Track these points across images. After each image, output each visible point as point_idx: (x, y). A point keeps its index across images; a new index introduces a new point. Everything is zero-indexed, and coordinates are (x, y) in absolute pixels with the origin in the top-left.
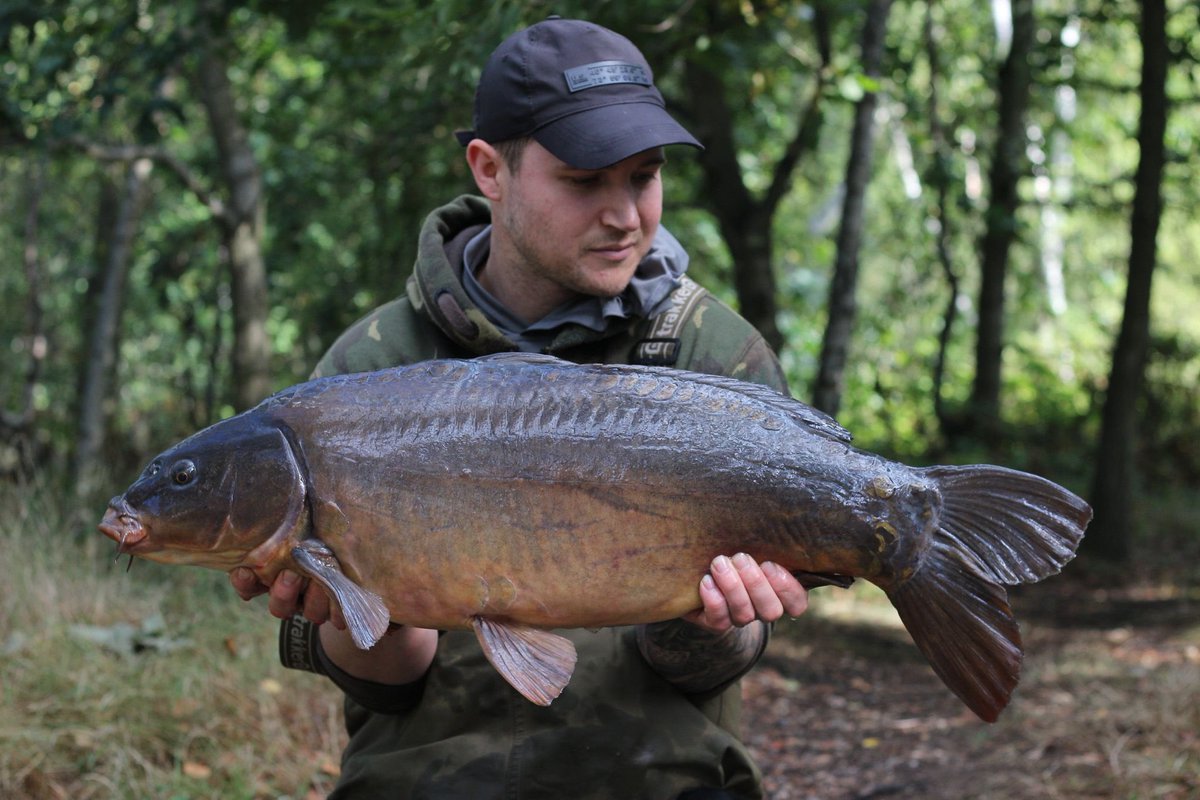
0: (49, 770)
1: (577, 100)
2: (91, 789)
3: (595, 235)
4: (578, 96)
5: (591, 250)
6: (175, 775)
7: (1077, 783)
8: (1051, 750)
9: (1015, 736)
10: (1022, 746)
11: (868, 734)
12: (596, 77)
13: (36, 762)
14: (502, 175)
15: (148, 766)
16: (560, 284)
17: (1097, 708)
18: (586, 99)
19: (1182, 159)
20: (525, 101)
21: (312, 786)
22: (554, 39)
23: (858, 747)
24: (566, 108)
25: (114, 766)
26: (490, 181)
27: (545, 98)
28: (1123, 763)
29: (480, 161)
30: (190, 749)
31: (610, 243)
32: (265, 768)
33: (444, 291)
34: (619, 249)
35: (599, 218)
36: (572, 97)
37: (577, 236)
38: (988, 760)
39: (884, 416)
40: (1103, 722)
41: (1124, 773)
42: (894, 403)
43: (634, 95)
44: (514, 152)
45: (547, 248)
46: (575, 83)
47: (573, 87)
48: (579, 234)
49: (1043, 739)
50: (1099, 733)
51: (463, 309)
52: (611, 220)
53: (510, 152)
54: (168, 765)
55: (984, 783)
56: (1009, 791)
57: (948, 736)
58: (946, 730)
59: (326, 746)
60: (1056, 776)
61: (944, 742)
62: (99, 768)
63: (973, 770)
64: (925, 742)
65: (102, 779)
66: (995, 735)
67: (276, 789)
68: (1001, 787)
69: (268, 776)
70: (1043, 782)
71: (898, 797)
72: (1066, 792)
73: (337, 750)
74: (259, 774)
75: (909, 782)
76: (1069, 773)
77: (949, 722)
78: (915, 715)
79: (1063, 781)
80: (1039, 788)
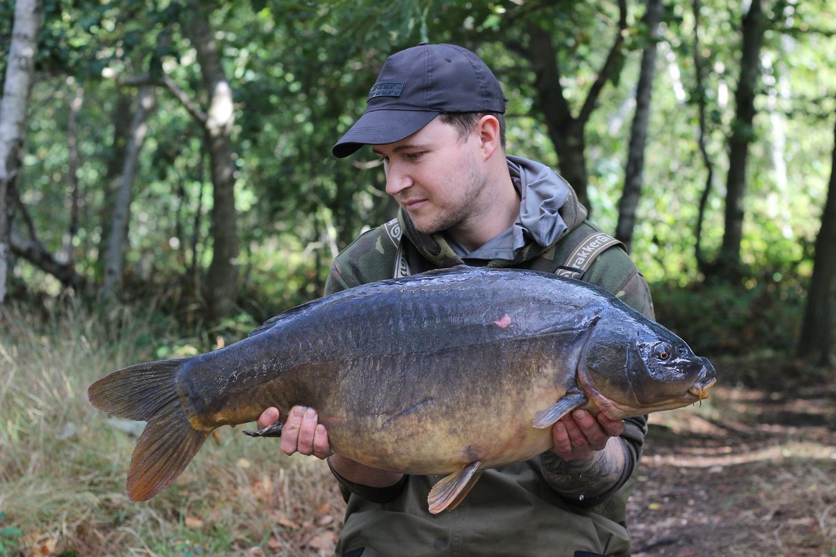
0: (93, 522)
2: (122, 536)
6: (180, 527)
7: (796, 538)
8: (778, 514)
9: (753, 503)
10: (758, 511)
11: (652, 500)
13: (84, 517)
15: (161, 520)
17: (810, 484)
21: (272, 534)
23: (646, 509)
25: (138, 521)
28: (828, 525)
30: (189, 508)
32: (240, 521)
38: (736, 520)
39: (660, 261)
40: (814, 493)
41: (829, 532)
42: (667, 250)
49: (773, 506)
50: (811, 503)
54: (174, 521)
55: (732, 539)
56: (750, 544)
57: (707, 502)
58: (706, 498)
59: (282, 506)
60: (782, 533)
61: (704, 506)
62: (128, 522)
63: (725, 528)
64: (691, 506)
65: (129, 530)
66: (739, 502)
67: (248, 537)
68: (744, 541)
69: (242, 527)
70: (773, 537)
71: (673, 546)
72: (788, 545)
73: (289, 509)
74: (236, 525)
75: (681, 536)
76: (790, 531)
77: (708, 492)
78: (684, 486)
79: (786, 537)
80: (770, 542)
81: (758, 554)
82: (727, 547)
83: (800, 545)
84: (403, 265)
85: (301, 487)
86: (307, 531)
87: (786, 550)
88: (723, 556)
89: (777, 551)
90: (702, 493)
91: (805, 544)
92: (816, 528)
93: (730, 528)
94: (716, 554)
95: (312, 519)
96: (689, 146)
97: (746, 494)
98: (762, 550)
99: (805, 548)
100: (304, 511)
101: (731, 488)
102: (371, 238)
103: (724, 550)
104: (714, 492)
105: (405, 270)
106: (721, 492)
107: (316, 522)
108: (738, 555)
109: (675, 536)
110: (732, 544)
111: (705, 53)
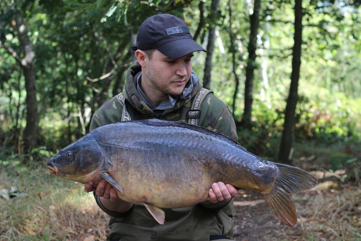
1: (169, 38)
2: (2, 240)
3: (174, 78)
4: (170, 37)
5: (172, 82)
7: (291, 232)
9: (271, 218)
10: (274, 221)
12: (175, 31)
14: (146, 59)
15: (18, 232)
16: (163, 92)
18: (172, 38)
19: (306, 43)
20: (153, 38)
21: (67, 237)
22: (161, 20)
24: (166, 40)
25: (9, 232)
26: (142, 61)
27: (160, 37)
28: (305, 226)
29: (139, 56)
31: (179, 80)
32: (52, 232)
33: (133, 95)
34: (181, 82)
35: (175, 73)
36: (169, 37)
37: (169, 78)
38: (265, 226)
41: (305, 229)
43: (186, 36)
44: (150, 53)
45: (160, 82)
46: (169, 33)
47: (168, 34)
48: (170, 77)
51: (139, 101)
52: (178, 73)
53: (149, 53)
54: (24, 232)
55: (264, 233)
56: (272, 235)
57: (251, 218)
58: (250, 217)
59: (70, 225)
60: (285, 230)
61: (250, 220)
62: (4, 233)
63: (261, 229)
64: (245, 220)
65: (5, 236)
66: (265, 218)
67: (57, 238)
68: (270, 233)
69: (54, 234)
70: (282, 232)
71: (239, 237)
72: (288, 235)
73: (74, 226)
74: (51, 234)
75: (242, 232)
76: (288, 229)
77: (251, 214)
78: (241, 212)
79: (287, 231)
80: (281, 234)
81: (276, 239)
82: (262, 236)
83: (293, 235)
84: (126, 111)
85: (78, 217)
86: (82, 235)
87: (287, 237)
88: (261, 240)
89: (284, 238)
90: (249, 215)
91: (295, 234)
92: (299, 227)
93: (263, 228)
94: (258, 240)
95: (83, 230)
96: (229, 71)
97: (268, 215)
98: (278, 237)
99: (296, 236)
100: (79, 226)
101: (260, 213)
102: (111, 102)
103: (261, 238)
104: (254, 214)
105: (127, 114)
106: (256, 214)
107: (86, 231)
108: (268, 240)
109: (240, 233)
110: (264, 235)
111: (235, 31)
